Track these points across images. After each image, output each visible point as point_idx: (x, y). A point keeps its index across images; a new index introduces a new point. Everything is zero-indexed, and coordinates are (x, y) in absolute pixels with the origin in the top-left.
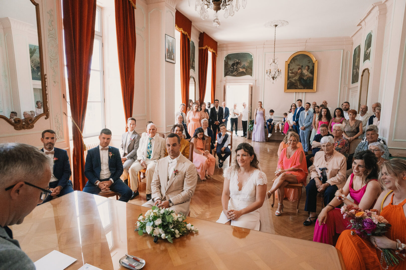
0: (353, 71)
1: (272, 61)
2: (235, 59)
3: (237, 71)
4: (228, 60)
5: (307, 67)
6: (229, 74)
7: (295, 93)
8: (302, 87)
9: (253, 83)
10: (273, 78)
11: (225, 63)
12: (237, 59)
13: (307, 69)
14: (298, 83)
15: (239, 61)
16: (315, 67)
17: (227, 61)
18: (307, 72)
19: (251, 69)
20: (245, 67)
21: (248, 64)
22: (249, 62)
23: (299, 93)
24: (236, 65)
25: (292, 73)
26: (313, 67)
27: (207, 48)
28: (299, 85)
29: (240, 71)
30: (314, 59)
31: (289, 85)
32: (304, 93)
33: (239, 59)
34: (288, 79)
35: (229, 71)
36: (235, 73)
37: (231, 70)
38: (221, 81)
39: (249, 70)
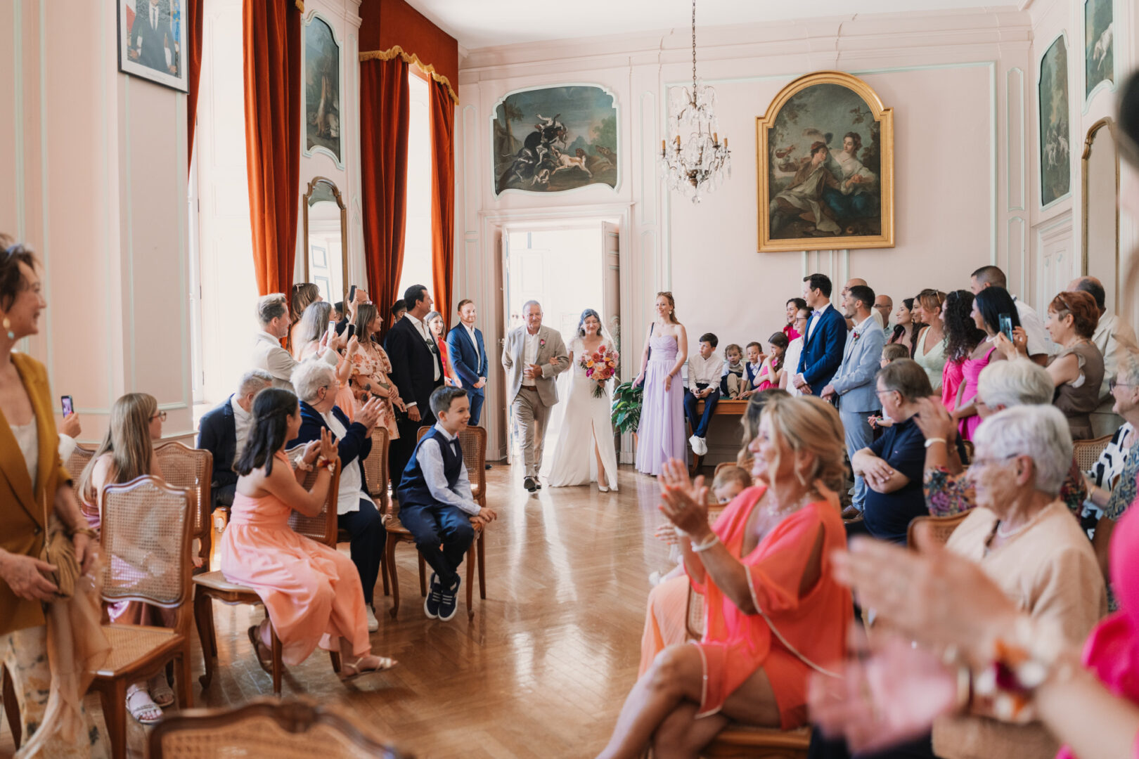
0: (1044, 149)
1: (685, 100)
2: (540, 116)
4: (510, 122)
5: (849, 140)
6: (518, 180)
7: (804, 253)
8: (835, 228)
9: (623, 216)
10: (693, 177)
11: (499, 133)
12: (549, 117)
13: (849, 147)
14: (815, 212)
15: (558, 124)
16: (883, 138)
17: (504, 126)
18: (851, 160)
19: (612, 158)
20: (586, 150)
21: (595, 136)
22: (601, 126)
23: (823, 255)
24: (546, 140)
25: (788, 167)
26: (876, 137)
27: (399, 56)
28: (822, 220)
29: (561, 168)
30: (877, 106)
31: (775, 222)
32: (845, 252)
33: (558, 115)
34: (771, 198)
35: (518, 168)
36: (542, 175)
37: (524, 162)
38: (481, 214)
39: (602, 160)
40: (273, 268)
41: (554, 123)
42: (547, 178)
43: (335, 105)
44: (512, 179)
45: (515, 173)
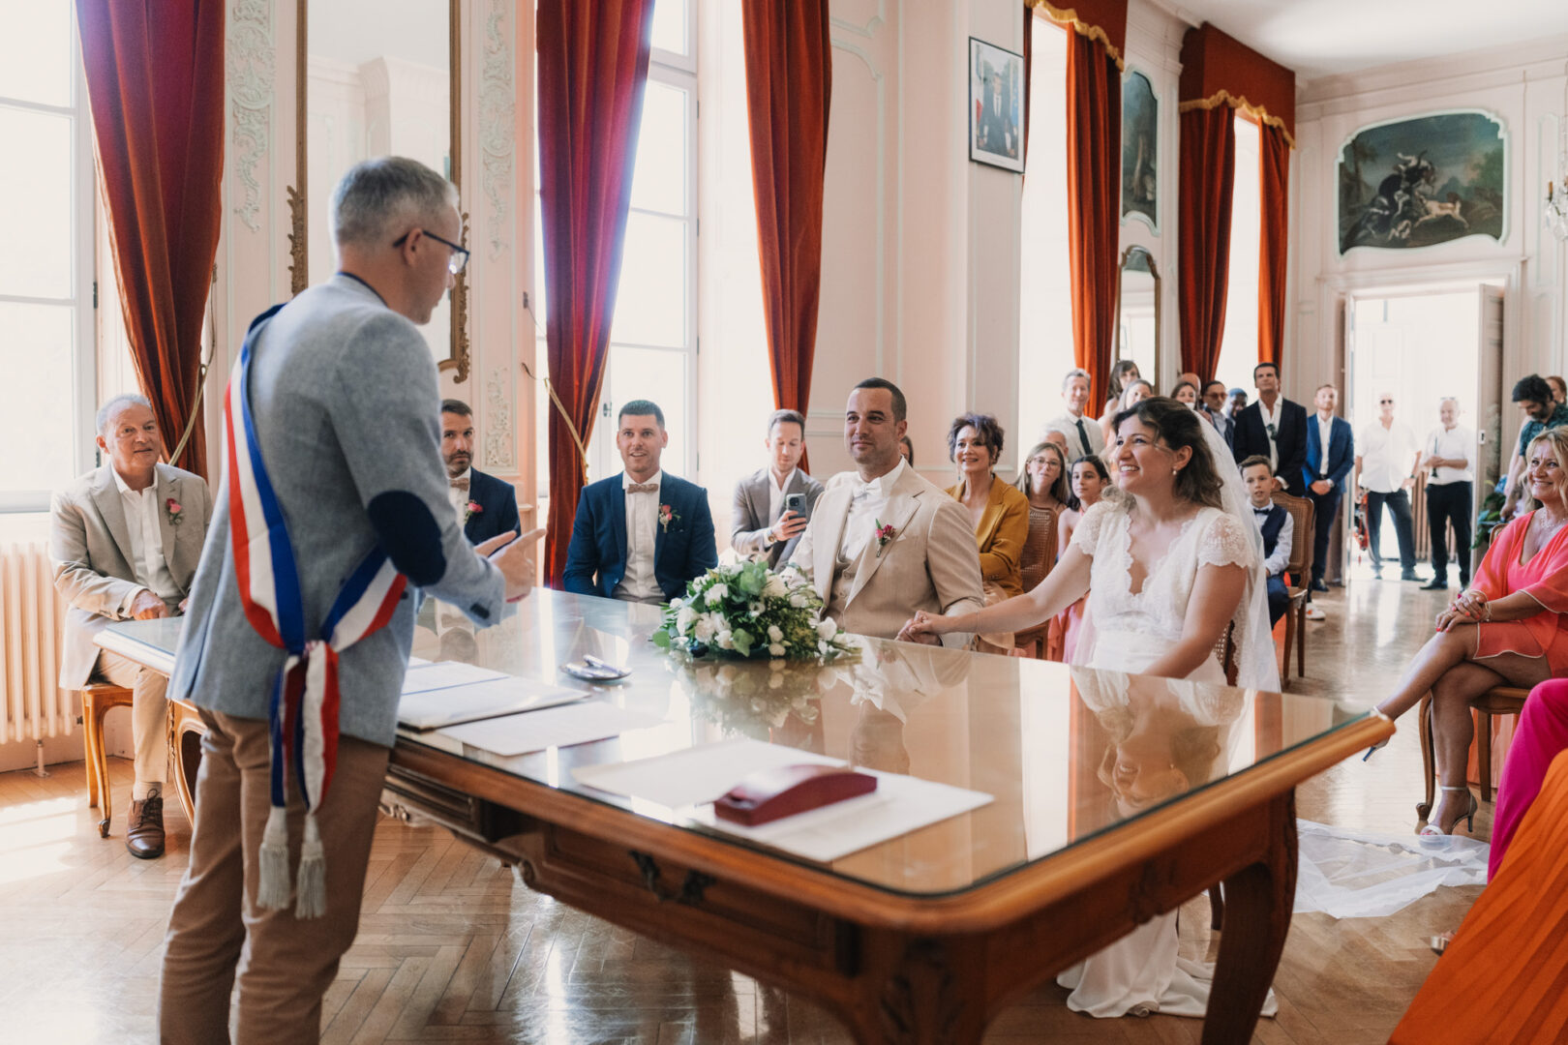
2: (1400, 155)
3: (1414, 220)
4: (1360, 164)
6: (1369, 236)
9: (1510, 276)
11: (1346, 180)
12: (1412, 154)
15: (1424, 163)
17: (1352, 170)
19: (1497, 202)
20: (1461, 194)
21: (1475, 175)
22: (1483, 162)
24: (1407, 184)
27: (1225, 102)
29: (1427, 218)
33: (1425, 152)
35: (1369, 220)
36: (1400, 228)
37: (1376, 213)
38: (1320, 280)
39: (1481, 205)
40: (1091, 343)
41: (1419, 163)
42: (1408, 231)
43: (1152, 165)
44: (1362, 234)
45: (1365, 228)
